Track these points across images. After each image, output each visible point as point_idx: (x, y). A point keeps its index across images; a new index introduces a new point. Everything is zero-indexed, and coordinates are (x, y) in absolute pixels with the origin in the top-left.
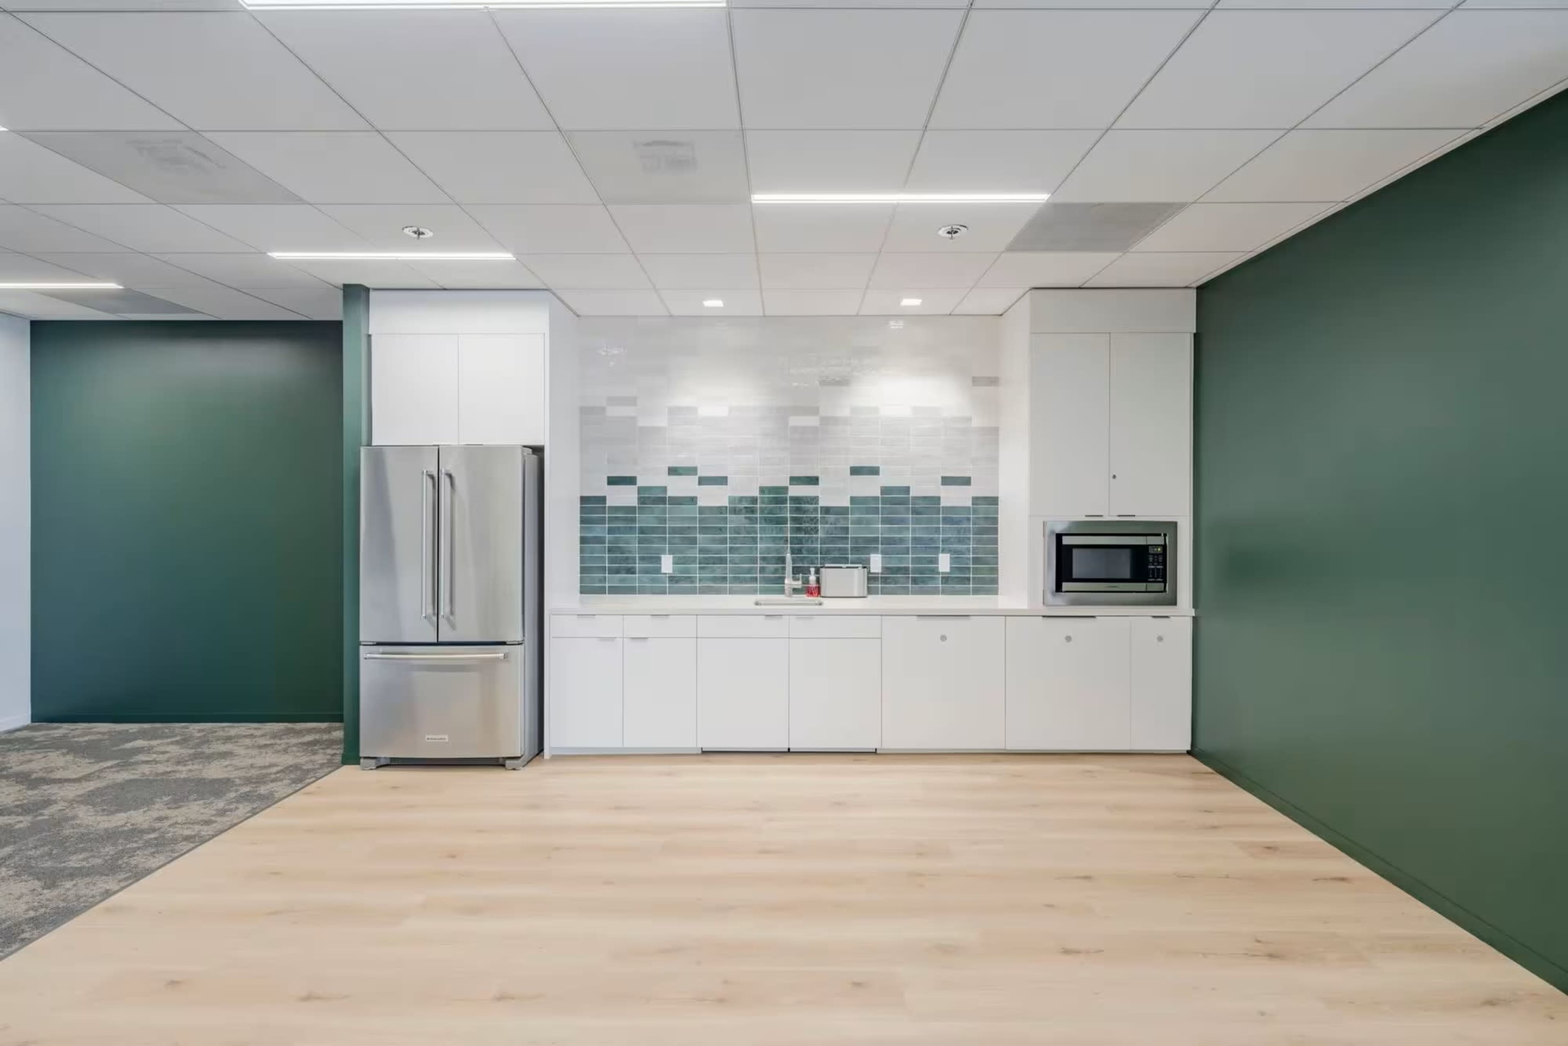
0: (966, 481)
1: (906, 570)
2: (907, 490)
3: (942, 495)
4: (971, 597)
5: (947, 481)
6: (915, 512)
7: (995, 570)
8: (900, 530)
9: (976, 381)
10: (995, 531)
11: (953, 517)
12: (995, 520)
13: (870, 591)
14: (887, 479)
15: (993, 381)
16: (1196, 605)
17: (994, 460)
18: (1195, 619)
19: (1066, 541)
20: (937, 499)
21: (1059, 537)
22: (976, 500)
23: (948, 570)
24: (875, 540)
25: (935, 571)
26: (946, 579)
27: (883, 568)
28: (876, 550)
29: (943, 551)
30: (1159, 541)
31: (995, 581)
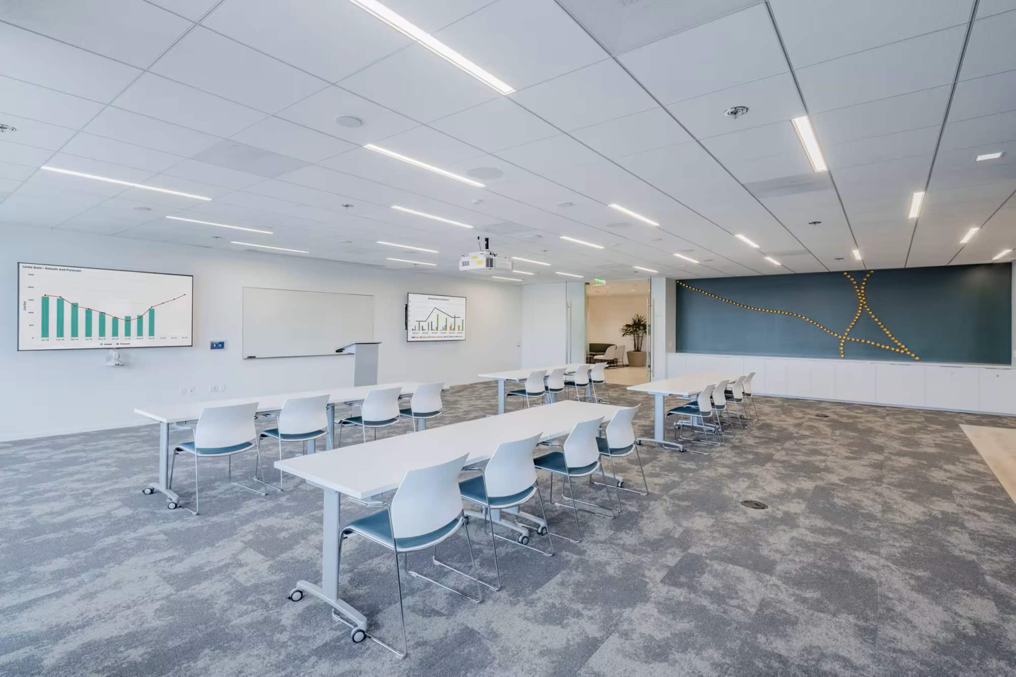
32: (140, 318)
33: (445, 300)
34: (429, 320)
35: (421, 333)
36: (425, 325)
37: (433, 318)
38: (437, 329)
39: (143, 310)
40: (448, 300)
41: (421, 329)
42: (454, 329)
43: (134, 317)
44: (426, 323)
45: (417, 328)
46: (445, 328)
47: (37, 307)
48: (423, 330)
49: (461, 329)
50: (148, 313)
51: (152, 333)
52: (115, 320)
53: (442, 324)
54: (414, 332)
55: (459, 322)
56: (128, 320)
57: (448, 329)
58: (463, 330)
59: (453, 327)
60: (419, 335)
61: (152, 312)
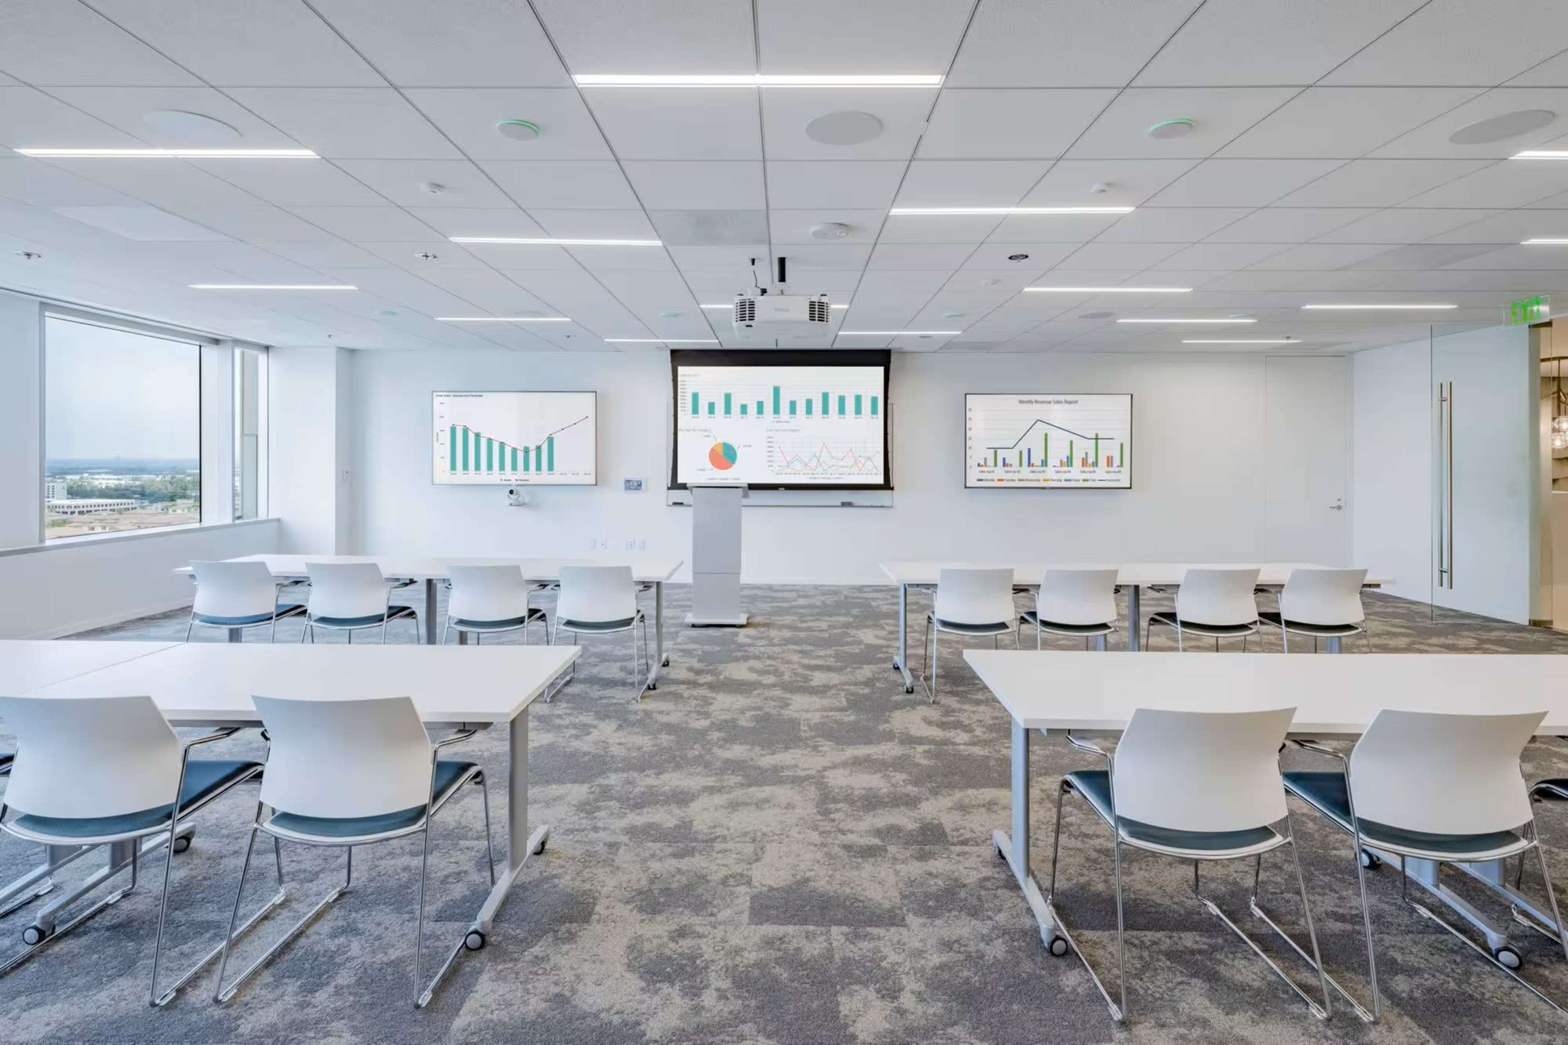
32: (539, 448)
33: (1070, 402)
34: (1023, 446)
35: (1000, 472)
36: (1012, 457)
37: (1035, 441)
38: (1044, 463)
39: (541, 439)
40: (1076, 402)
41: (1000, 462)
42: (1095, 464)
43: (532, 447)
44: (1015, 452)
45: (991, 462)
46: (1069, 462)
47: (446, 437)
48: (1005, 464)
49: (1117, 461)
50: (547, 442)
51: (551, 467)
52: (514, 450)
53: (1059, 451)
54: (982, 469)
55: (1109, 449)
56: (526, 451)
57: (1077, 462)
58: (1122, 465)
59: (1091, 460)
60: (995, 476)
61: (550, 440)
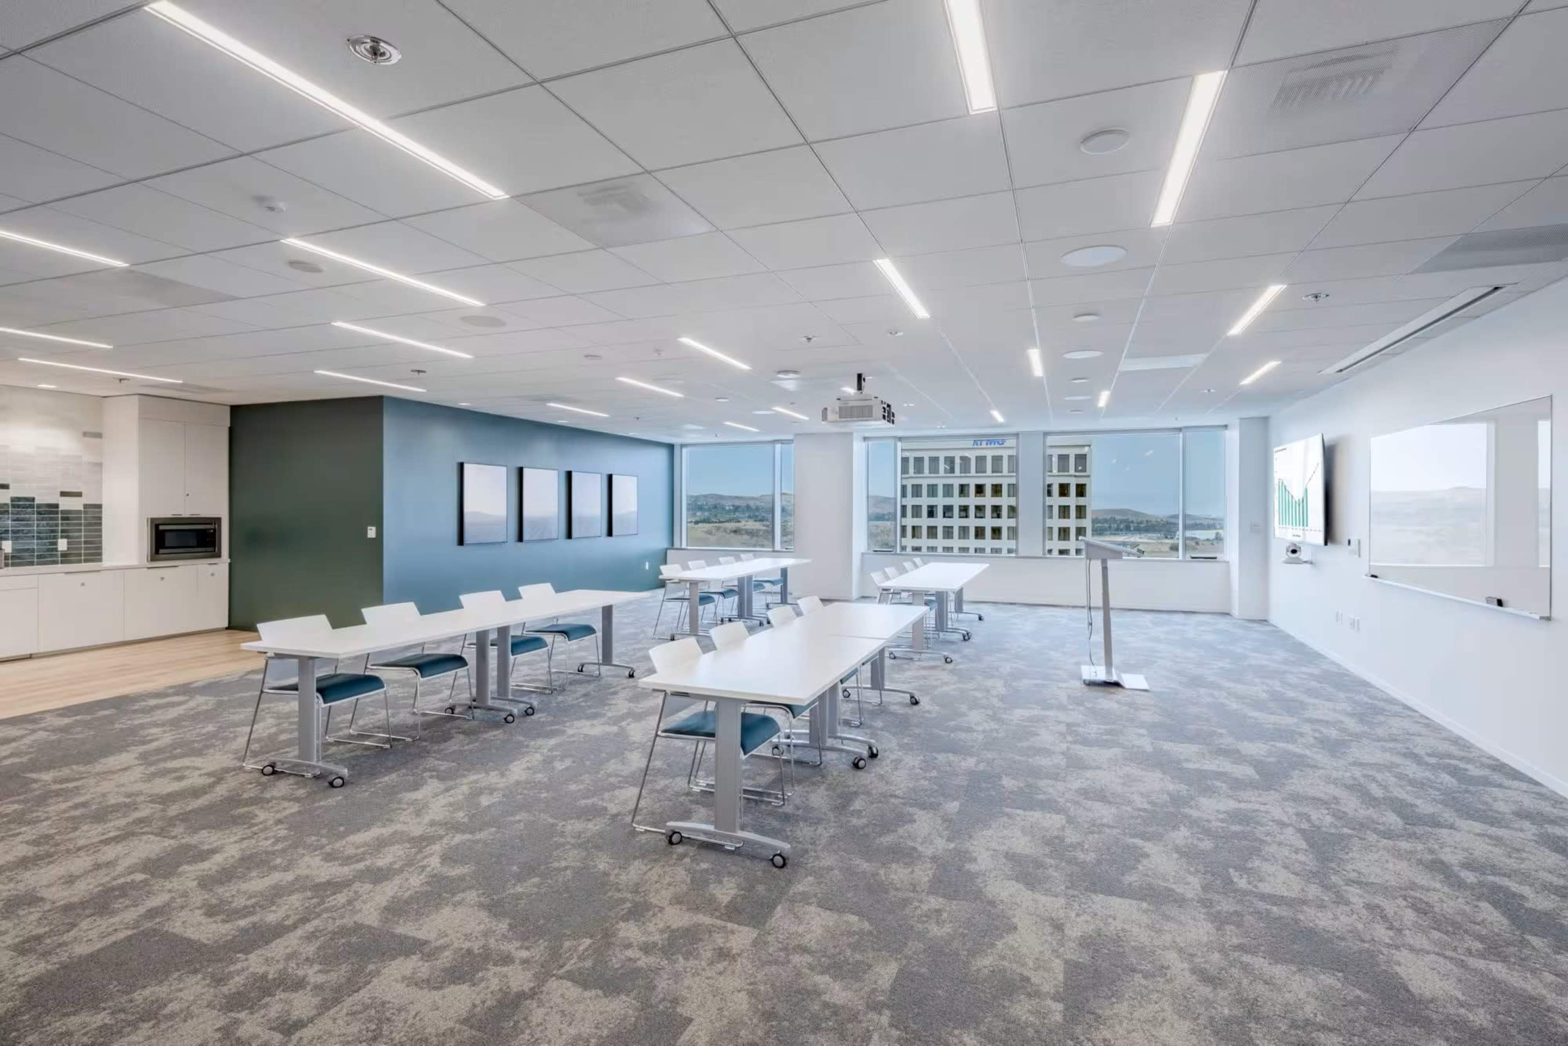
0: (79, 495)
1: (33, 551)
2: (33, 499)
3: (60, 503)
4: (83, 564)
5: (63, 494)
6: (39, 513)
7: (100, 548)
8: (30, 525)
9: (85, 434)
10: (100, 524)
11: (67, 516)
12: (100, 518)
13: (7, 565)
14: (13, 492)
15: (99, 435)
16: (230, 556)
17: (100, 483)
18: (230, 564)
19: (161, 528)
20: (57, 506)
21: (157, 526)
22: (86, 506)
23: (65, 549)
24: (7, 532)
25: (56, 550)
26: (64, 555)
27: (13, 550)
28: (6, 539)
29: (62, 537)
30: (212, 527)
31: (100, 554)
